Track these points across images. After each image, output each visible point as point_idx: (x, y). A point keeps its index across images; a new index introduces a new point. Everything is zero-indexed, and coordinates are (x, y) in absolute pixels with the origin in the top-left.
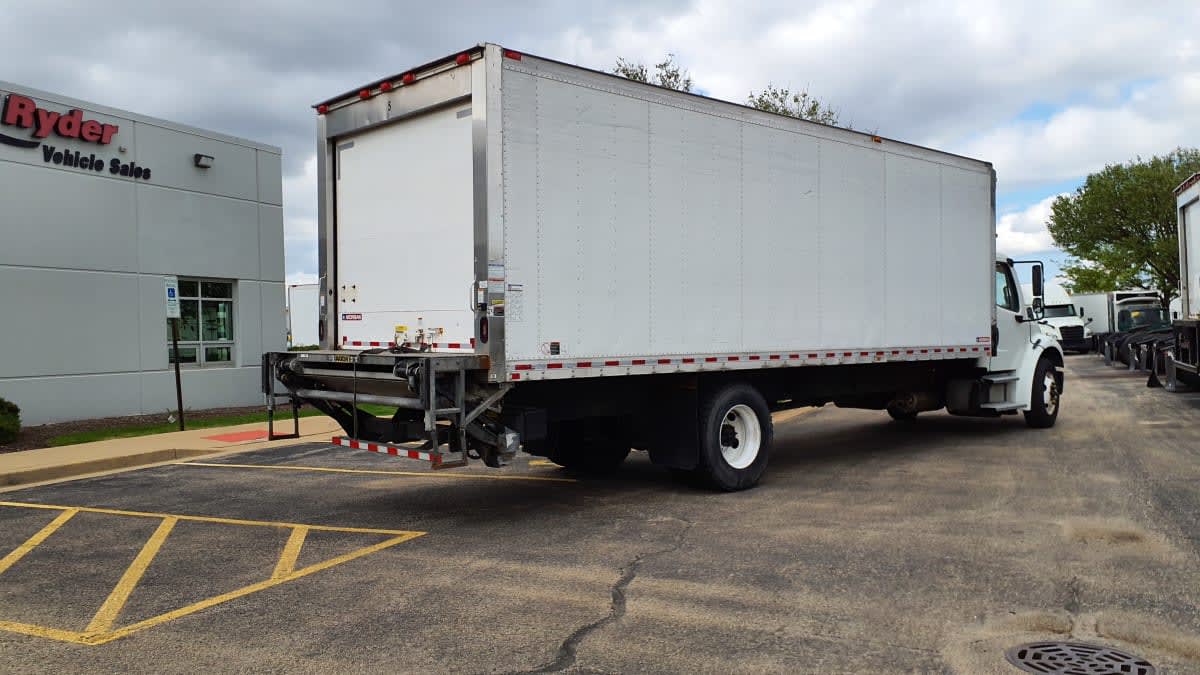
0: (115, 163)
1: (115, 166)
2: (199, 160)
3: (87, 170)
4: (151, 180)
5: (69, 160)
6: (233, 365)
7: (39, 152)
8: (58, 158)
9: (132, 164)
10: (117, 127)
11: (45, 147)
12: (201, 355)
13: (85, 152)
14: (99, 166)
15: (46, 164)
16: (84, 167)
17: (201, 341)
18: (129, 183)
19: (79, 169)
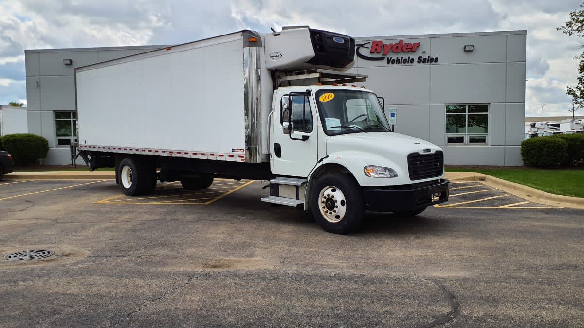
0: (420, 58)
1: (420, 60)
2: (465, 48)
3: (407, 64)
4: (438, 63)
5: (398, 61)
6: (487, 145)
7: (386, 60)
8: (393, 62)
9: (429, 57)
10: (419, 43)
11: (388, 58)
12: (467, 139)
13: (406, 57)
14: (412, 61)
15: (389, 65)
16: (405, 63)
17: (467, 133)
18: (427, 66)
19: (403, 64)
